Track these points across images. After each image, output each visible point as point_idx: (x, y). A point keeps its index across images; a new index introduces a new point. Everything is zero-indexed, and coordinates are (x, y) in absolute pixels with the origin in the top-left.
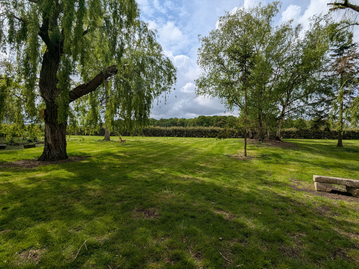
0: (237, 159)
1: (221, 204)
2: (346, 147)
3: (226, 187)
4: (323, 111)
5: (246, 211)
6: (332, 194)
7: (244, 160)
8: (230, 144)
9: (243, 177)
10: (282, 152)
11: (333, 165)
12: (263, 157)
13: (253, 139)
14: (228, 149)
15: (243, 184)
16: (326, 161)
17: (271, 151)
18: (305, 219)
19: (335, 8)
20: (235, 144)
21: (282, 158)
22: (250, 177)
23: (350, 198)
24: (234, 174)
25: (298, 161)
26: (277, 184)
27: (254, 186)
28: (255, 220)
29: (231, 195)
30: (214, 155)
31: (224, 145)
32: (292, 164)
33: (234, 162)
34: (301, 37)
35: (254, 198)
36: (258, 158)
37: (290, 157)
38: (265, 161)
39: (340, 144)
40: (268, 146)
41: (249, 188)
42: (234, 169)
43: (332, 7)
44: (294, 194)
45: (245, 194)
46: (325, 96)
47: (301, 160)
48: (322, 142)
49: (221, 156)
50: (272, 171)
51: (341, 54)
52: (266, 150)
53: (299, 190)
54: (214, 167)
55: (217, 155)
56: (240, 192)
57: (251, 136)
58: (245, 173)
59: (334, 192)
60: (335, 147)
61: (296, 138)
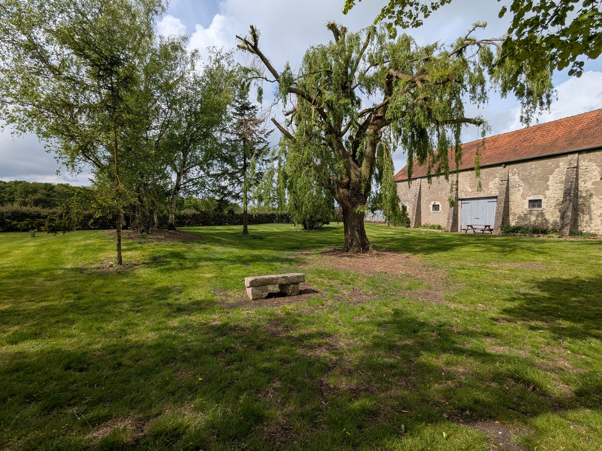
0: (102, 274)
1: (99, 401)
2: (251, 235)
3: (99, 346)
4: (226, 187)
5: (170, 388)
6: (269, 299)
7: (119, 273)
8: (76, 244)
9: (132, 310)
10: (184, 249)
11: (250, 258)
12: (155, 261)
13: (127, 229)
14: (73, 254)
15: (137, 325)
16: (241, 255)
17: (167, 249)
18: (266, 354)
19: (244, 48)
20: (89, 242)
21: (186, 259)
22: (146, 307)
23: (287, 299)
24: (107, 308)
25: (211, 260)
26: (199, 306)
27: (160, 323)
28: (198, 400)
29: (120, 365)
30: (37, 273)
31: (61, 247)
32: (204, 266)
33: (98, 282)
34: (198, 71)
35: (173, 349)
36: (147, 265)
37: (198, 255)
38: (162, 267)
39: (245, 231)
40: (159, 240)
41: (153, 330)
42: (103, 296)
43: (241, 43)
44: (229, 315)
45: (149, 347)
46: (229, 167)
47: (213, 257)
48: (226, 230)
49: (60, 272)
50: (179, 284)
51: (242, 115)
52: (157, 248)
53: (233, 306)
54: (43, 304)
55: (45, 273)
56: (138, 346)
57: (124, 223)
58: (132, 301)
59: (271, 295)
60: (241, 234)
61: (193, 225)
